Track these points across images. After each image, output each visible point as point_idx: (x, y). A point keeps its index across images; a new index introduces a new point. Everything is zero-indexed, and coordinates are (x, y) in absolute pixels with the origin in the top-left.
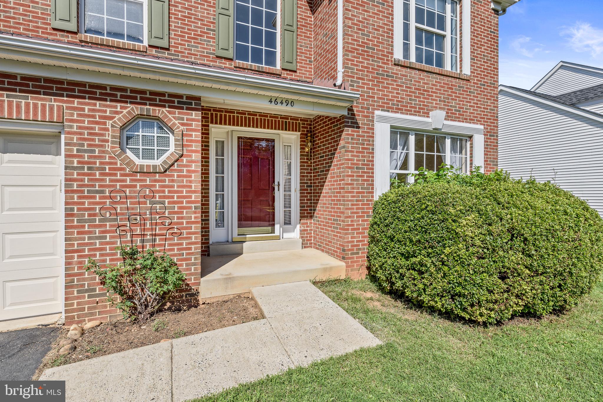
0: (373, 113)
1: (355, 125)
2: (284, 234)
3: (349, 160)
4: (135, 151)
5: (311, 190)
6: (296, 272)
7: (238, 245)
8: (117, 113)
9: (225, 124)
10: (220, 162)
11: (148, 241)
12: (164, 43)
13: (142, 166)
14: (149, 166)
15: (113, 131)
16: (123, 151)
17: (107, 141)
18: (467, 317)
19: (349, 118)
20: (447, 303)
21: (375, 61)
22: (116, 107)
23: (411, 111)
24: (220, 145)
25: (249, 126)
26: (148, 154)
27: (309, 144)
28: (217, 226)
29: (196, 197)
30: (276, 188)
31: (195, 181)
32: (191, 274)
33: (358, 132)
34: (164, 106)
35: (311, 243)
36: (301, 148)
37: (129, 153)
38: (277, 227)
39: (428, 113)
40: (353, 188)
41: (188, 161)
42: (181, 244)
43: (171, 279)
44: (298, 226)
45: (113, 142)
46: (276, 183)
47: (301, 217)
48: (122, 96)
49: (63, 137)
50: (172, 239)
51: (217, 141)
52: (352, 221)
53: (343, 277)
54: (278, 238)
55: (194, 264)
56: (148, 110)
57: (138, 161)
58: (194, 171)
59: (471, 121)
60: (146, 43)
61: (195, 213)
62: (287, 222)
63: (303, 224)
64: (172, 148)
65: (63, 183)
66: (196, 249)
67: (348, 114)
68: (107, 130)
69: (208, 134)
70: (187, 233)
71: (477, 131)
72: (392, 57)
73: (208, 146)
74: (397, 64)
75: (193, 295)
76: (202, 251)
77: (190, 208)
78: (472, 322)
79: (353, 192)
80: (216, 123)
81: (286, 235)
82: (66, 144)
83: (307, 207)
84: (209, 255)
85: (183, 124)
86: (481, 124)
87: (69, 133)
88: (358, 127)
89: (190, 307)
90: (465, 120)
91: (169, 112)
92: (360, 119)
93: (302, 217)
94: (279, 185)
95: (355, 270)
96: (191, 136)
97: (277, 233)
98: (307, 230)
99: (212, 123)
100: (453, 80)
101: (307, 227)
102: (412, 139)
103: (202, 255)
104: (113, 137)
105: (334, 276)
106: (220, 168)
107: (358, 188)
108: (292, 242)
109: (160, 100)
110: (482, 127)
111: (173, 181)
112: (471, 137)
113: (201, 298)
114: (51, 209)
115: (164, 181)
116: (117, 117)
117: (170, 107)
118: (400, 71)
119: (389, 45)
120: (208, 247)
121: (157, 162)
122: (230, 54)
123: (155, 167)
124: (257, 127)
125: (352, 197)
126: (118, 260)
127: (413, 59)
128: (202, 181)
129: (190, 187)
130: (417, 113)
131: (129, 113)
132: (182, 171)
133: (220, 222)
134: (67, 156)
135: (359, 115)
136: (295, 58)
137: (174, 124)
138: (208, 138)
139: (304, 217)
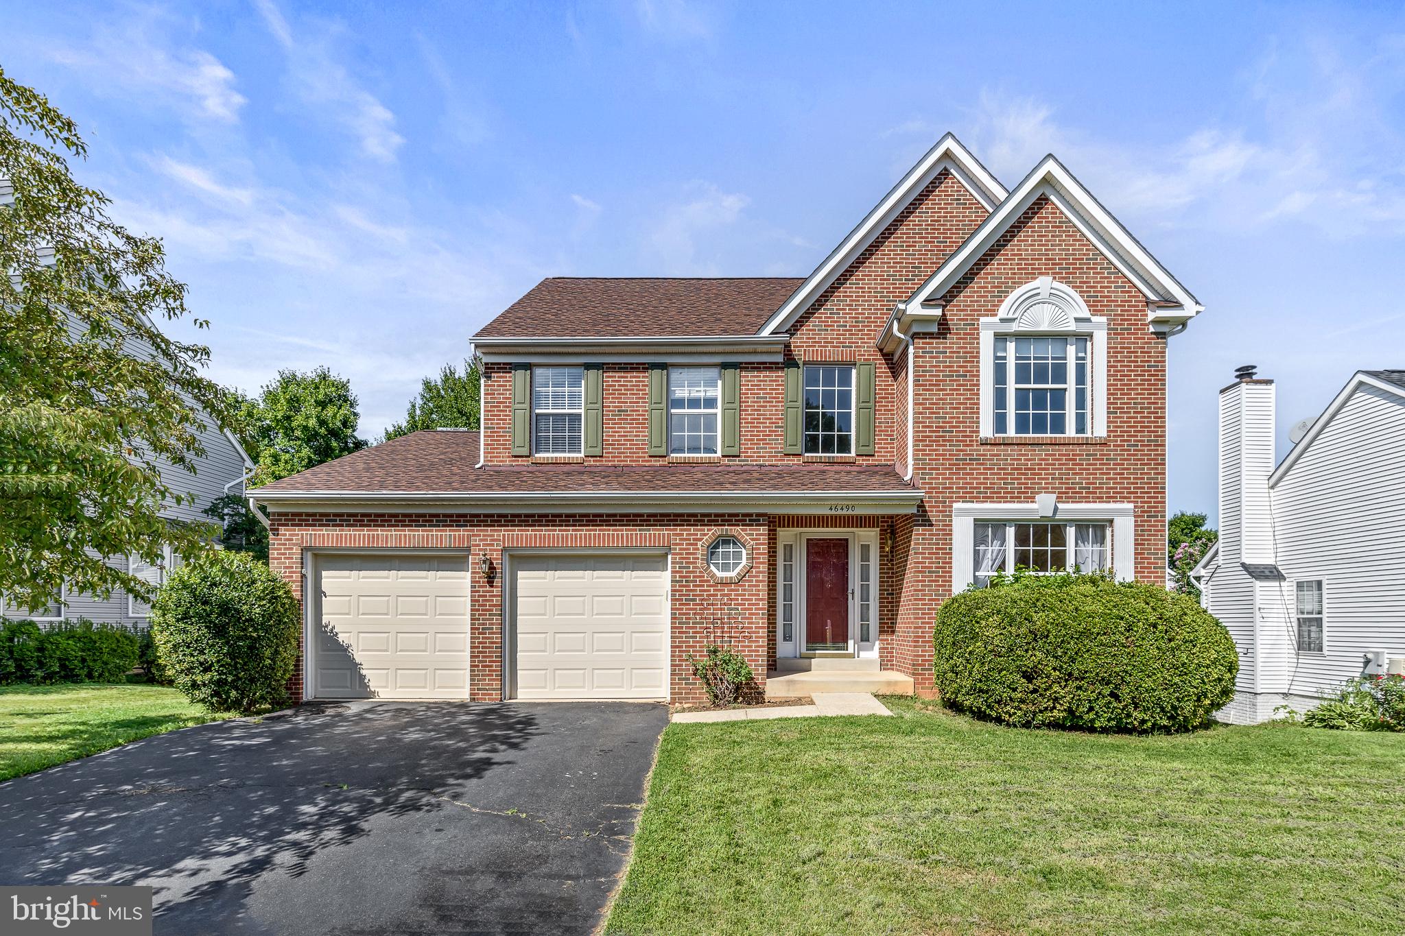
0: (952, 507)
1: (927, 523)
2: (861, 653)
3: (919, 563)
4: (716, 565)
5: (892, 598)
6: (856, 683)
7: (807, 661)
8: (705, 535)
9: (793, 526)
10: (788, 567)
11: (726, 642)
12: (735, 451)
13: (722, 578)
14: (726, 578)
15: (702, 550)
16: (709, 566)
17: (698, 558)
18: (994, 714)
19: (920, 516)
20: (979, 702)
21: (954, 445)
22: (704, 530)
23: (1007, 497)
24: (789, 549)
25: (819, 527)
26: (726, 567)
27: (889, 542)
28: (785, 639)
29: (763, 604)
30: (850, 597)
31: (763, 590)
32: (759, 674)
33: (932, 530)
34: (738, 525)
35: (893, 665)
36: (881, 548)
37: (712, 568)
38: (851, 643)
39: (1034, 497)
40: (925, 595)
41: (757, 572)
42: (751, 646)
43: (743, 672)
44: (877, 643)
45: (702, 559)
46: (850, 591)
47: (880, 632)
48: (708, 521)
49: (670, 557)
50: (744, 642)
51: (785, 546)
52: (922, 632)
53: (911, 693)
54: (852, 656)
55: (761, 665)
56: (727, 530)
57: (719, 574)
58: (761, 581)
59: (1110, 499)
60: (719, 454)
61: (762, 619)
62: (865, 638)
63: (882, 640)
64: (744, 561)
65: (670, 593)
66: (763, 651)
67: (918, 511)
68: (698, 549)
69: (775, 539)
70: (756, 637)
71: (1122, 513)
72: (977, 436)
73: (775, 552)
74: (984, 443)
75: (760, 693)
76: (768, 665)
77: (758, 614)
78: (999, 720)
79: (925, 600)
80: (784, 527)
81: (862, 654)
82: (672, 563)
83: (888, 619)
84: (776, 669)
85: (753, 539)
86: (1129, 502)
87: (674, 554)
88: (932, 525)
89: (757, 703)
90: (1100, 499)
91: (742, 530)
92: (933, 515)
93: (882, 632)
94: (853, 593)
95: (927, 688)
96: (759, 549)
97: (851, 650)
98: (887, 648)
99: (780, 526)
100: (1076, 447)
101: (888, 644)
102: (1011, 532)
103: (768, 669)
104: (702, 555)
105: (899, 692)
106: (788, 572)
107: (931, 595)
108: (869, 662)
109: (736, 521)
110: (1131, 506)
111: (745, 590)
112: (1111, 521)
113: (767, 696)
114: (659, 614)
115: (738, 590)
116: (705, 538)
117: (743, 525)
118: (989, 450)
119: (973, 422)
120: (775, 661)
121: (732, 574)
122: (799, 449)
123: (731, 578)
124: (827, 527)
125: (923, 604)
126: (704, 656)
127: (1011, 432)
128: (769, 590)
129: (758, 595)
130: (1017, 499)
131: (713, 534)
132: (752, 581)
133: (788, 637)
134: (672, 572)
135: (932, 511)
136: (872, 439)
137: (746, 540)
138: (775, 543)
139: (884, 631)
